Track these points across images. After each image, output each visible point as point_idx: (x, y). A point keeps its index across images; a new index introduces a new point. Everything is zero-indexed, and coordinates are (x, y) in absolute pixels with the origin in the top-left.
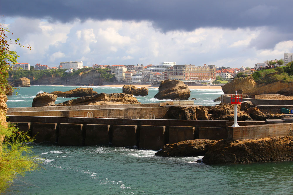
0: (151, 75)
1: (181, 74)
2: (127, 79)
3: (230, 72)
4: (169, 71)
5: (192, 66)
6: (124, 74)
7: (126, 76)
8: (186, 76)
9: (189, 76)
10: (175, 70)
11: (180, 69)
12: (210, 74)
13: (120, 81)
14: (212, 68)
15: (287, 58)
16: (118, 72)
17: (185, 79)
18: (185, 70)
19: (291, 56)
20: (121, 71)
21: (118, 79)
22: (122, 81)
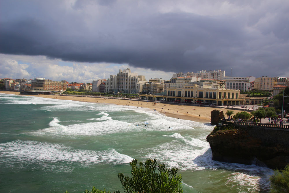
0: (25, 86)
1: (42, 86)
2: (12, 87)
3: (77, 85)
4: (35, 84)
5: (49, 81)
6: (10, 84)
7: (12, 86)
8: (45, 87)
9: (47, 87)
10: (38, 83)
11: (41, 83)
12: (63, 87)
13: (8, 89)
14: (64, 83)
15: (112, 78)
16: (7, 83)
17: (44, 89)
18: (44, 83)
19: (115, 77)
20: (8, 82)
21: (7, 87)
22: (9, 89)
